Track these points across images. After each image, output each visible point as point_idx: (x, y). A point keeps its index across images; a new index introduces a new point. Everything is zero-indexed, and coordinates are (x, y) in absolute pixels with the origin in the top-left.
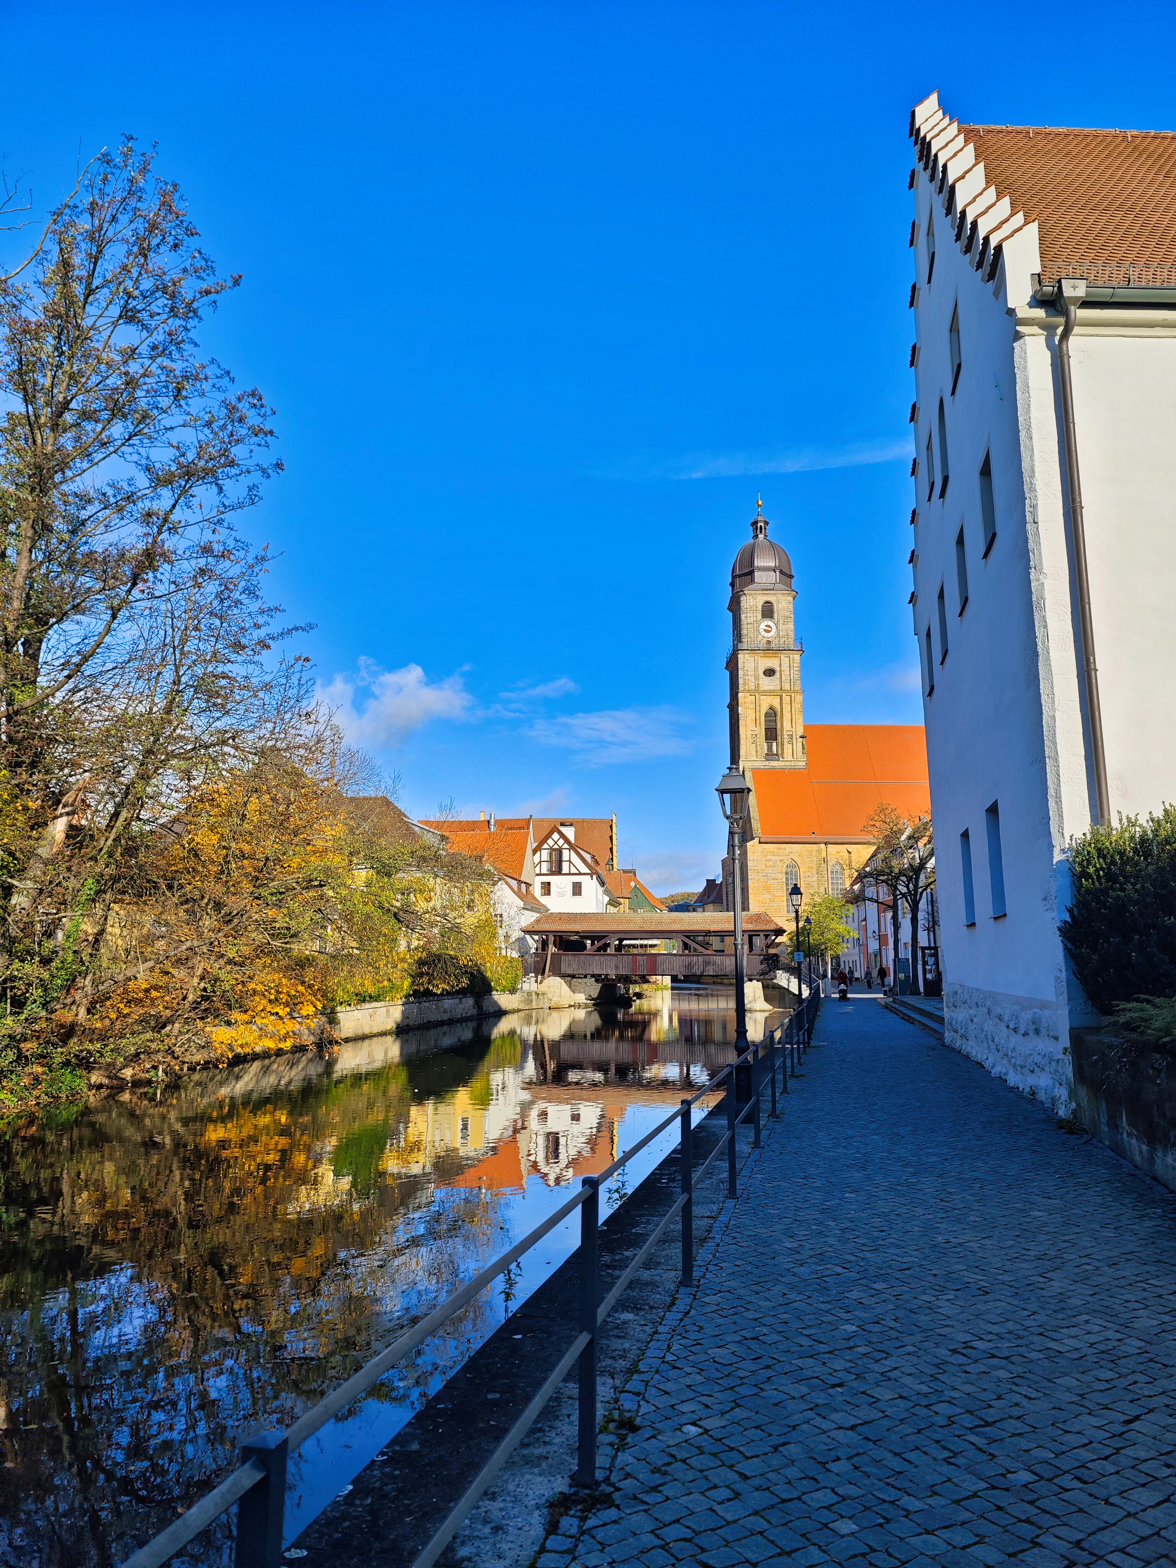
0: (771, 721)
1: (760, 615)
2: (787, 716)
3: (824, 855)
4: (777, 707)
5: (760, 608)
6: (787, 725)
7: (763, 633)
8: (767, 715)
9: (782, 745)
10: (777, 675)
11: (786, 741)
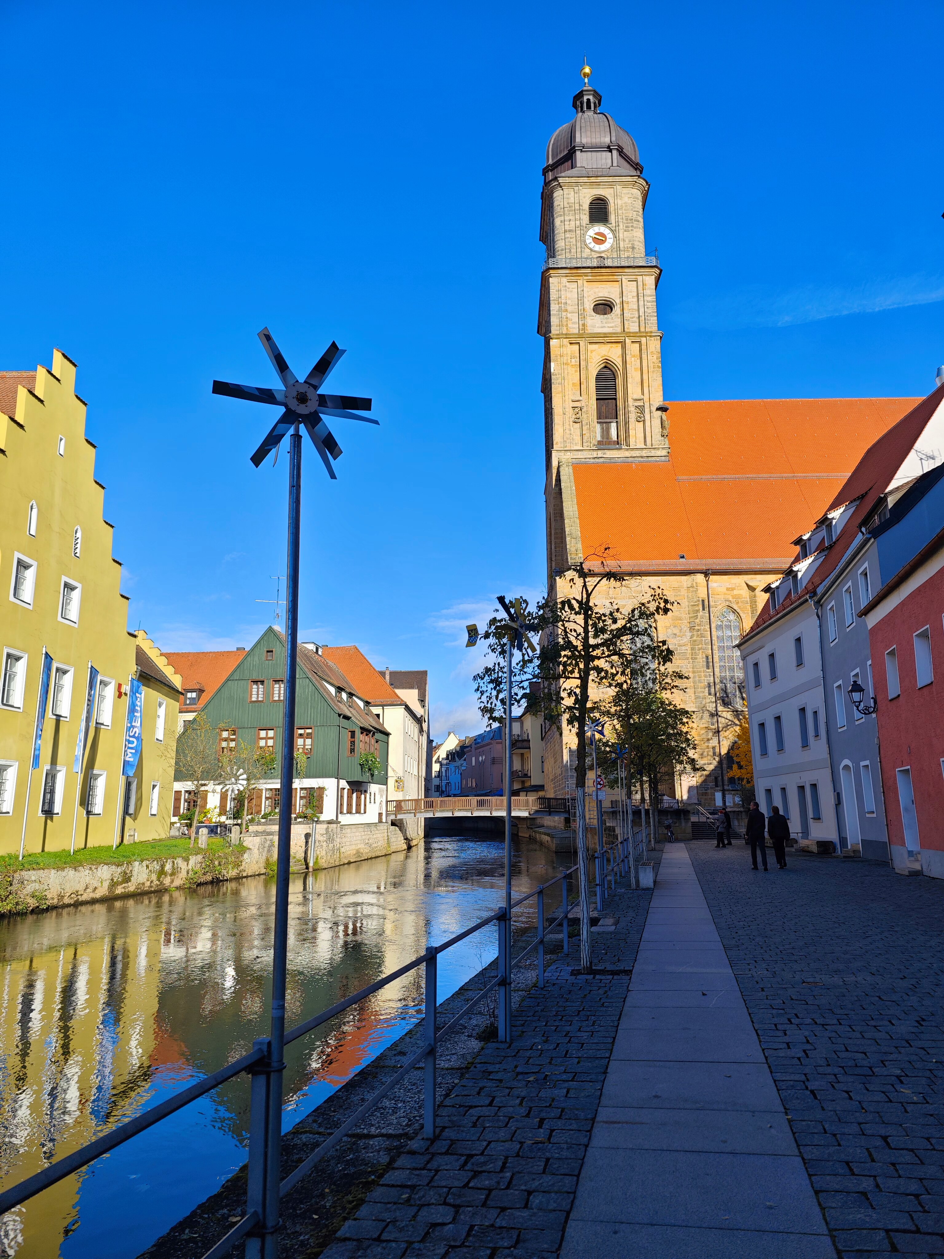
0: (606, 388)
1: (586, 218)
2: (634, 376)
3: (702, 593)
4: (618, 362)
5: (586, 206)
6: (634, 391)
7: (592, 245)
8: (599, 378)
9: (627, 423)
10: (617, 310)
11: (633, 416)
